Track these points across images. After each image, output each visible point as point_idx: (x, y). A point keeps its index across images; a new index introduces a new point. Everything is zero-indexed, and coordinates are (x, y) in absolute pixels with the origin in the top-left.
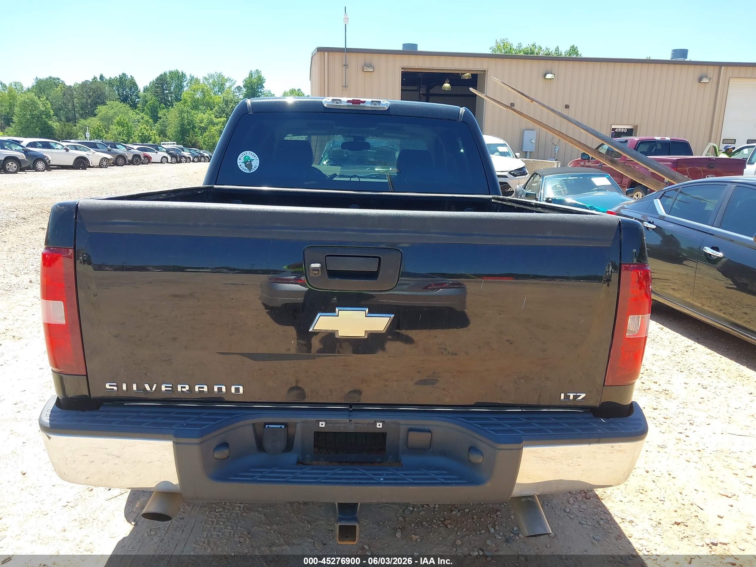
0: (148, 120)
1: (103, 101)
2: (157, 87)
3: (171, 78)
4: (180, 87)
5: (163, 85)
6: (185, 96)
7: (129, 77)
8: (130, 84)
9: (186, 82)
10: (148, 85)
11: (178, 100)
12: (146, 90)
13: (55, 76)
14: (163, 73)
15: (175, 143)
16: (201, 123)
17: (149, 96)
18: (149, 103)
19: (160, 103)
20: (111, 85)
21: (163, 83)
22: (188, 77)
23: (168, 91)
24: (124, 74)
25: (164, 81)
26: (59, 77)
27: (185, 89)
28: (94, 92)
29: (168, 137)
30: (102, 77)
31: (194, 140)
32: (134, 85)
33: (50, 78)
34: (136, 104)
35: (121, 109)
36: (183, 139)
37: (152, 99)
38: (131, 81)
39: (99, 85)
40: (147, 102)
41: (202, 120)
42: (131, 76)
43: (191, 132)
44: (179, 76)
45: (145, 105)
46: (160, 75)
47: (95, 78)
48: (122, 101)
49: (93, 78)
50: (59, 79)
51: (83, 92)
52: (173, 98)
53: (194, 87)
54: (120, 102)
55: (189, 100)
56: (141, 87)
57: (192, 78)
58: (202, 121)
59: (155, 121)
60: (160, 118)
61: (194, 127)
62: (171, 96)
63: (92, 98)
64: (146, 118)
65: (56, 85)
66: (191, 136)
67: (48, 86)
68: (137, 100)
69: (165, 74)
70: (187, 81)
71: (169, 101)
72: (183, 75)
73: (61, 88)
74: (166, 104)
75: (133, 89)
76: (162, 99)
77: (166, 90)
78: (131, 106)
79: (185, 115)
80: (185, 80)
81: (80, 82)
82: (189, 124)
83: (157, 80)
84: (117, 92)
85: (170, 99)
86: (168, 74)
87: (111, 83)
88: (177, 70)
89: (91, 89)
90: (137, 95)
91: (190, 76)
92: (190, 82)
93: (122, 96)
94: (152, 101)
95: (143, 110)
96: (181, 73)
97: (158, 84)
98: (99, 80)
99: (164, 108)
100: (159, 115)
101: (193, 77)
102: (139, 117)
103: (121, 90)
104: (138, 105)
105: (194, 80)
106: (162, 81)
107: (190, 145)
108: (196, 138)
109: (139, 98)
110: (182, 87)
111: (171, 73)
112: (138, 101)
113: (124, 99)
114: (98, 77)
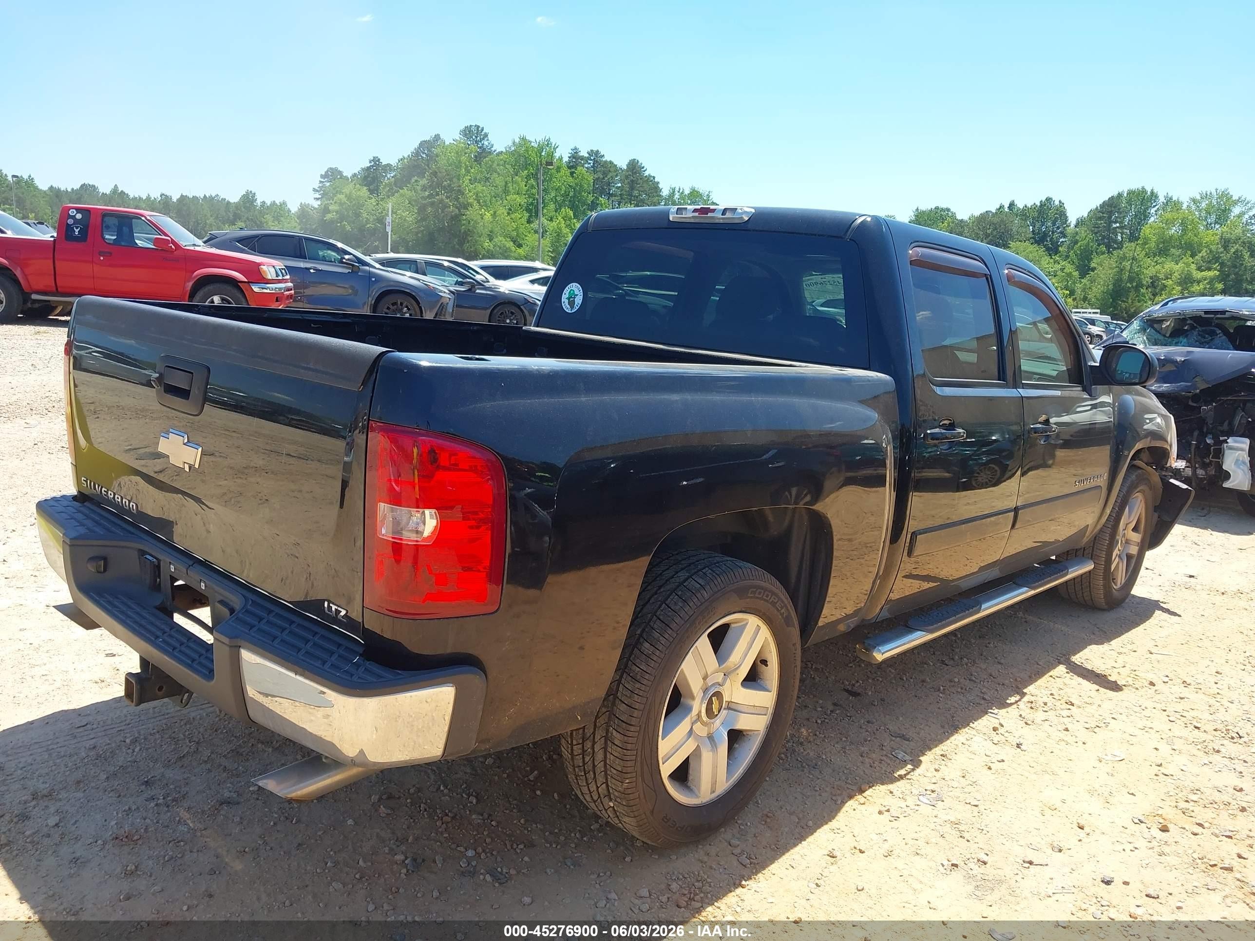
0: (1071, 273)
1: (1006, 242)
2: (1100, 218)
3: (1129, 202)
4: (1142, 216)
5: (1111, 213)
6: (1148, 231)
7: (1057, 203)
8: (1056, 214)
9: (1155, 209)
10: (1086, 215)
11: (1133, 238)
12: (1080, 223)
13: (944, 206)
14: (1115, 194)
15: (1098, 311)
16: (1167, 278)
17: (1083, 232)
18: (1079, 244)
19: (1099, 245)
20: (1024, 218)
21: (1112, 211)
22: (1162, 199)
23: (1118, 225)
24: (1049, 200)
25: (1114, 207)
26: (949, 207)
27: (1152, 219)
28: (996, 229)
29: (1089, 301)
30: (1012, 205)
31: (1134, 308)
32: (1061, 213)
33: (937, 208)
34: (1059, 246)
35: (1030, 255)
36: (1114, 305)
37: (1085, 237)
38: (1057, 210)
39: (1005, 218)
40: (1076, 242)
41: (1171, 275)
42: (1060, 202)
43: (1132, 294)
44: (1144, 199)
45: (1073, 249)
46: (1109, 199)
47: (1002, 207)
48: (1036, 242)
49: (998, 207)
50: (948, 210)
51: (979, 228)
52: (1124, 236)
53: (1168, 215)
54: (1032, 244)
55: (1154, 239)
56: (1072, 219)
57: (1169, 200)
58: (1169, 276)
59: (1083, 275)
60: (1093, 269)
61: (1140, 285)
62: (1122, 234)
63: (990, 238)
64: (1069, 268)
65: (943, 219)
66: (1130, 301)
67: (930, 220)
68: (1061, 240)
69: (1120, 195)
70: (1157, 207)
71: (1116, 241)
72: (1154, 196)
73: (949, 224)
74: (1108, 247)
75: (1058, 223)
76: (1104, 237)
77: (1116, 222)
78: (1048, 249)
79: (1127, 264)
80: (1154, 204)
81: (977, 213)
82: (1131, 279)
83: (1102, 206)
84: (1031, 227)
85: (1119, 238)
86: (1125, 195)
87: (1024, 214)
88: (1143, 188)
89: (991, 223)
90: (1061, 233)
91: (1166, 197)
92: (1163, 208)
93: (1039, 233)
94: (1085, 242)
95: (1067, 257)
96: (1149, 193)
97: (1103, 213)
98: (1006, 210)
99: (1103, 253)
100: (1093, 265)
101: (1171, 198)
102: (1058, 267)
103: (1038, 225)
104: (1060, 249)
105: (1172, 204)
106: (1111, 207)
107: (1126, 315)
108: (1140, 304)
109: (1065, 236)
110: (1146, 216)
111: (1130, 193)
112: (1063, 242)
113: (1039, 239)
114: (1006, 206)
